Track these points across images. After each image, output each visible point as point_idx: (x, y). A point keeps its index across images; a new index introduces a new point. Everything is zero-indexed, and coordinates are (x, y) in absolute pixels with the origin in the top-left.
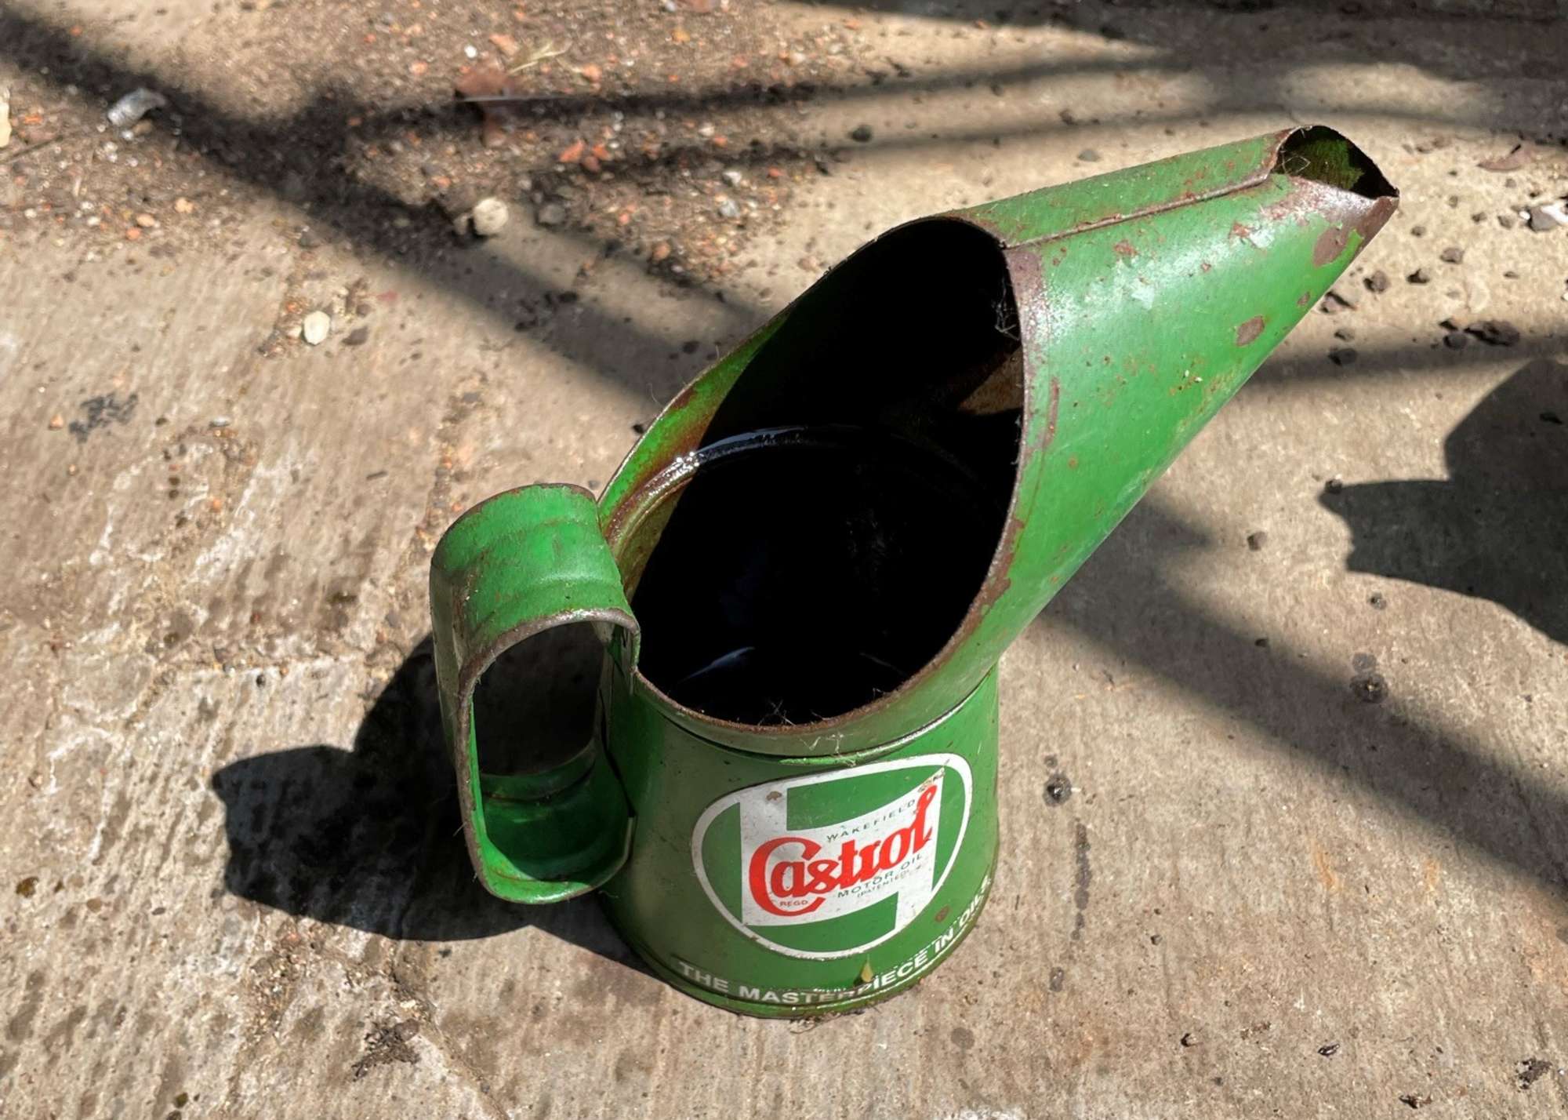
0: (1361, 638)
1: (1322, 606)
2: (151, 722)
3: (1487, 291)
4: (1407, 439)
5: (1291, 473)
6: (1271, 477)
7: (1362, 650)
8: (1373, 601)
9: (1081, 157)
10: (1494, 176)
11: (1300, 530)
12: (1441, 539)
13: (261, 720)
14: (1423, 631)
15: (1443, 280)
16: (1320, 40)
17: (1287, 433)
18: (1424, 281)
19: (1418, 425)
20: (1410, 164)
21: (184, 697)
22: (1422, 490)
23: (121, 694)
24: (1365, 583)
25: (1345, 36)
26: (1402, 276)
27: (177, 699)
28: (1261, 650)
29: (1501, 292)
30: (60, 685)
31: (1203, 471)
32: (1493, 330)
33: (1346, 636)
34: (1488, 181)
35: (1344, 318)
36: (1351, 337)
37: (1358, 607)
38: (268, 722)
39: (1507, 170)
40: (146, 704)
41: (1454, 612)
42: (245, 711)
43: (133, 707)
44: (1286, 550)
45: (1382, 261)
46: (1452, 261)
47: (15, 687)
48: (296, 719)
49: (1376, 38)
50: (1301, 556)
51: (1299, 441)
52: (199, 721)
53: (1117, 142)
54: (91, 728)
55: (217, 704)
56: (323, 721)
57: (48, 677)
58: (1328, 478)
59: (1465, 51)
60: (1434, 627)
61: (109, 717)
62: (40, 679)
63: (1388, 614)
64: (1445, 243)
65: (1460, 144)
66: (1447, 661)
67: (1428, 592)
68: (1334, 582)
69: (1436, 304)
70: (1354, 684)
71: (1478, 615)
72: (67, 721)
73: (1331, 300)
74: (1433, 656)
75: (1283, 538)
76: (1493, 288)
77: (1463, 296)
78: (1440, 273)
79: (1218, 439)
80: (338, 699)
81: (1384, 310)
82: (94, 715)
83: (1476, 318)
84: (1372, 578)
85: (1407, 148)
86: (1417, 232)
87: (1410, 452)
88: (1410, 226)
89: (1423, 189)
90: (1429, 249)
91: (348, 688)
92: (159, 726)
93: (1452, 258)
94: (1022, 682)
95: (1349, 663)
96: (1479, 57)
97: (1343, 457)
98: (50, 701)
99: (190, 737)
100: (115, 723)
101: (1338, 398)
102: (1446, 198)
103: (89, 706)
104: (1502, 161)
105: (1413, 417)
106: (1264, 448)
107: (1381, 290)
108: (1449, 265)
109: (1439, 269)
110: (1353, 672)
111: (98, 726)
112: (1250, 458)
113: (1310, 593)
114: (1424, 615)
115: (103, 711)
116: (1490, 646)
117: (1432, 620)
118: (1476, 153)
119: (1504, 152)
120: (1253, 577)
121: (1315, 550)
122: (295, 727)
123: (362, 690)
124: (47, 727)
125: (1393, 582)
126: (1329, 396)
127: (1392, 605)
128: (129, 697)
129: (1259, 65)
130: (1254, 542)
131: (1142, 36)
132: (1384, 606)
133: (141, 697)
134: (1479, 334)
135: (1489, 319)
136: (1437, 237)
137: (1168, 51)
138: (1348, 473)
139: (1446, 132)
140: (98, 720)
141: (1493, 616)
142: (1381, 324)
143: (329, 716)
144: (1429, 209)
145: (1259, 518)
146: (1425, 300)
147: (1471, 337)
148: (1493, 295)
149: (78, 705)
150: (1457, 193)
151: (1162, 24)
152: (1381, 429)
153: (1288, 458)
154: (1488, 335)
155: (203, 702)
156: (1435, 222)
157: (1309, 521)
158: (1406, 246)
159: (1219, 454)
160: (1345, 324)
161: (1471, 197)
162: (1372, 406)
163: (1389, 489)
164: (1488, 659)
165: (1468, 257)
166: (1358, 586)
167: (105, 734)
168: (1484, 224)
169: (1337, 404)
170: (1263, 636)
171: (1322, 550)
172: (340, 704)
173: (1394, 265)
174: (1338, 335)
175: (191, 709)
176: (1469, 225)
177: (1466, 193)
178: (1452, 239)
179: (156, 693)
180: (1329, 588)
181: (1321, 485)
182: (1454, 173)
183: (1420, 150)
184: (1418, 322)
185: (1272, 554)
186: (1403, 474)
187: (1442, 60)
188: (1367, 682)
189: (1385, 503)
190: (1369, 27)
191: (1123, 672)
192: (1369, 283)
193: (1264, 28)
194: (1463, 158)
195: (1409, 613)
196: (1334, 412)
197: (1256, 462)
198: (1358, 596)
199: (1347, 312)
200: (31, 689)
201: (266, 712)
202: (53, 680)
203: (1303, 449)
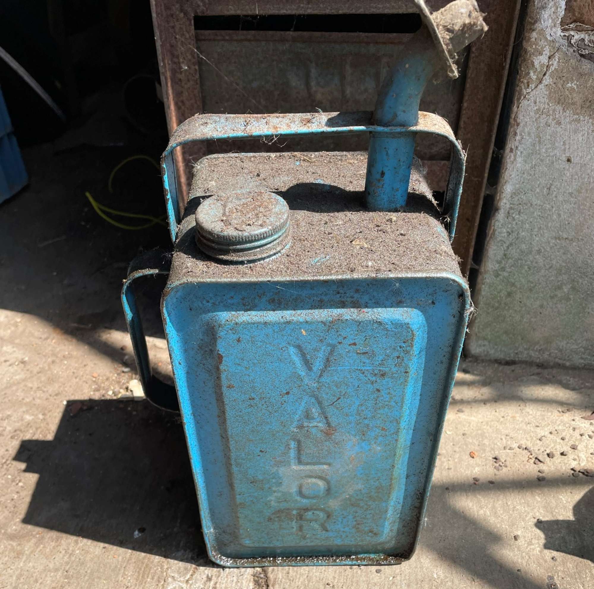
0: (549, 570)
1: (537, 559)
2: (194, 581)
3: (585, 459)
4: (562, 506)
5: (526, 516)
6: (520, 517)
7: (550, 574)
8: (553, 558)
9: (458, 411)
10: (586, 421)
11: (530, 535)
12: (573, 539)
13: (224, 582)
14: (568, 569)
15: (571, 455)
16: (531, 375)
17: (525, 503)
18: (566, 455)
19: (565, 502)
20: (560, 416)
21: (202, 574)
22: (567, 523)
23: (185, 572)
24: (550, 553)
25: (538, 374)
26: (559, 453)
27: (200, 574)
28: (519, 573)
29: (590, 459)
30: (167, 569)
31: (499, 514)
32: (587, 472)
33: (544, 570)
34: (585, 423)
35: (542, 467)
36: (544, 473)
37: (548, 560)
38: (226, 582)
39: (590, 420)
40: (192, 575)
41: (578, 563)
42: (220, 578)
43: (188, 576)
44: (526, 541)
45: (552, 448)
46: (574, 449)
47: (155, 569)
48: (234, 582)
49: (548, 375)
50: (530, 543)
51: (528, 506)
52: (207, 581)
53: (469, 407)
54: (177, 582)
55: (212, 576)
56: (242, 582)
57: (164, 566)
58: (538, 518)
59: (576, 380)
60: (571, 567)
61: (182, 579)
62: (162, 567)
63: (557, 563)
64: (571, 443)
65: (576, 411)
66: (576, 579)
67: (569, 556)
68: (540, 552)
69: (570, 462)
70: (548, 585)
71: (585, 564)
72: (170, 580)
73: (537, 460)
74: (571, 577)
75: (525, 537)
76: (587, 458)
77: (578, 460)
78: (570, 452)
79: (504, 504)
80: (246, 576)
81: (553, 464)
82: (178, 578)
83: (582, 468)
84: (552, 551)
85: (559, 411)
86: (563, 439)
87: (563, 511)
88: (561, 437)
89: (564, 425)
90: (566, 444)
91: (249, 573)
92: (196, 582)
93: (574, 448)
94: (447, 580)
95: (545, 578)
96: (581, 382)
97: (542, 511)
98: (165, 573)
99: (205, 586)
100: (183, 581)
101: (540, 492)
102: (571, 428)
103: (176, 575)
104: (588, 416)
105: (563, 499)
106: (518, 507)
107: (552, 458)
108: (573, 450)
109: (570, 451)
110: (547, 581)
111: (179, 581)
112: (513, 511)
113: (533, 555)
114: (568, 564)
115: (180, 577)
116: (589, 574)
117: (571, 565)
118: (581, 413)
119: (589, 413)
120: (516, 549)
121: (534, 541)
122: (234, 584)
123: (252, 573)
124: (165, 581)
125: (559, 553)
126: (537, 491)
127: (558, 560)
128: (186, 574)
129: (512, 383)
130: (516, 538)
131: (475, 372)
132: (556, 560)
133: (190, 573)
134: (583, 473)
135: (586, 468)
136: (569, 440)
137: (484, 378)
138: (544, 517)
139: (571, 407)
140: (179, 580)
141: (589, 565)
142: (553, 468)
143: (243, 581)
144: (566, 431)
145: (517, 530)
146: (566, 461)
147: (580, 474)
148: (587, 460)
149: (173, 575)
150: (575, 426)
151: (482, 368)
152: (553, 503)
153: (525, 511)
154: (586, 473)
155: (208, 576)
156: (568, 435)
157: (532, 532)
158: (560, 443)
159: (504, 509)
160: (541, 468)
161: (579, 428)
162: (551, 495)
163: (557, 522)
164: (588, 579)
165: (579, 448)
166: (548, 554)
167: (181, 584)
168: (583, 437)
169: (540, 494)
170: (519, 568)
171: (536, 541)
172: (247, 578)
173: (556, 449)
174: (539, 471)
175: (204, 577)
176: (579, 437)
177: (578, 427)
178: (574, 441)
179: (194, 572)
180: (539, 554)
181: (536, 520)
182: (574, 420)
183: (563, 412)
184: (564, 468)
185: (521, 542)
186: (561, 518)
187: (569, 383)
188: (551, 585)
189: (556, 527)
190: (546, 371)
191: (478, 578)
192: (548, 455)
193: (513, 371)
194: (576, 415)
195: (564, 563)
196: (539, 496)
197: (515, 512)
198: (548, 557)
199: (542, 464)
200: (160, 569)
201: (226, 579)
202: (166, 567)
203: (530, 508)
